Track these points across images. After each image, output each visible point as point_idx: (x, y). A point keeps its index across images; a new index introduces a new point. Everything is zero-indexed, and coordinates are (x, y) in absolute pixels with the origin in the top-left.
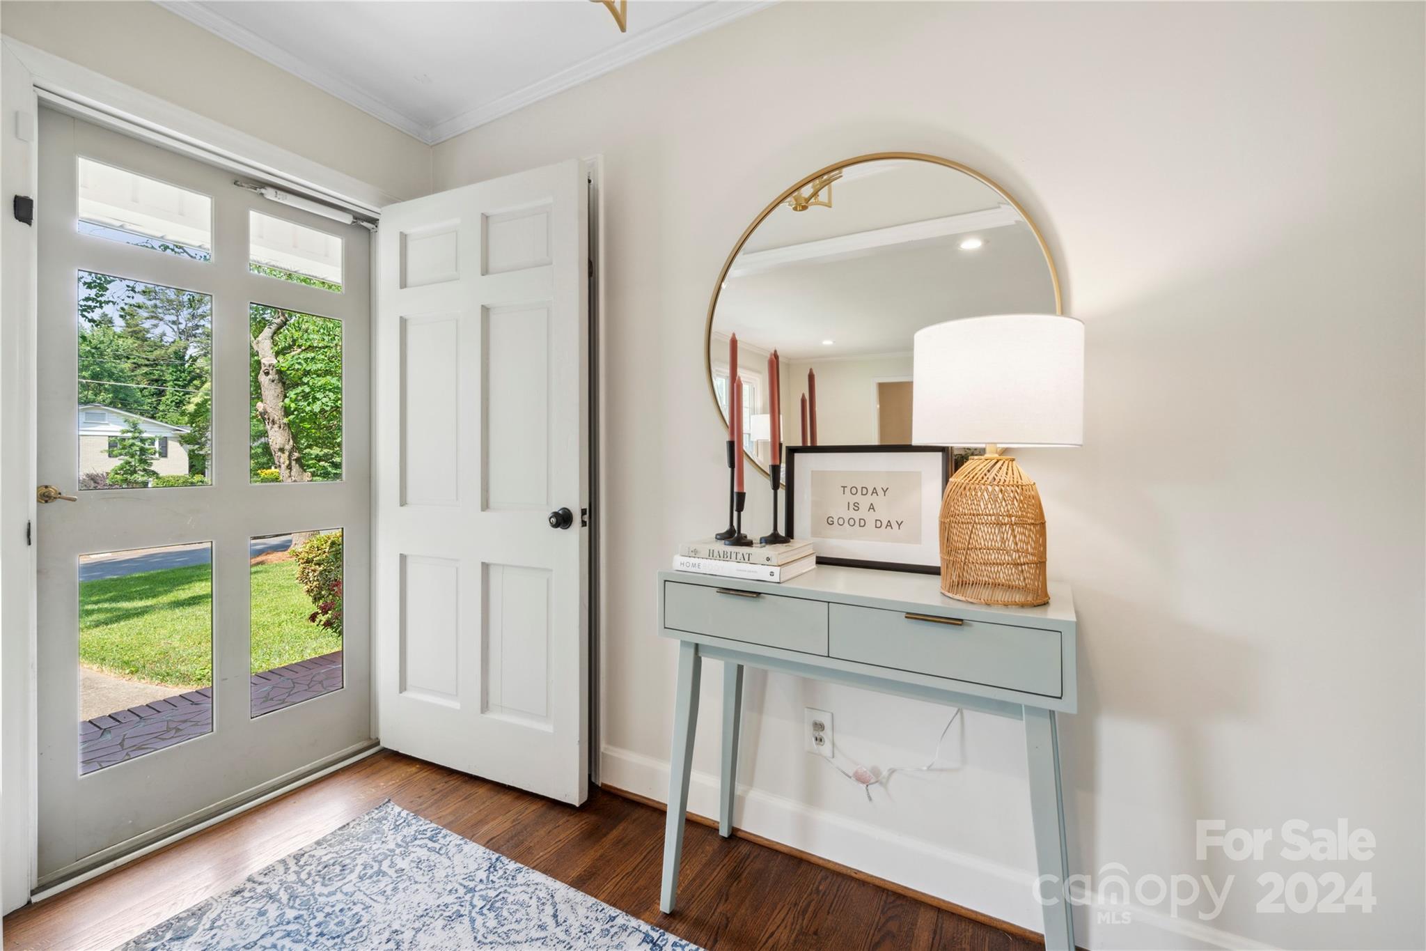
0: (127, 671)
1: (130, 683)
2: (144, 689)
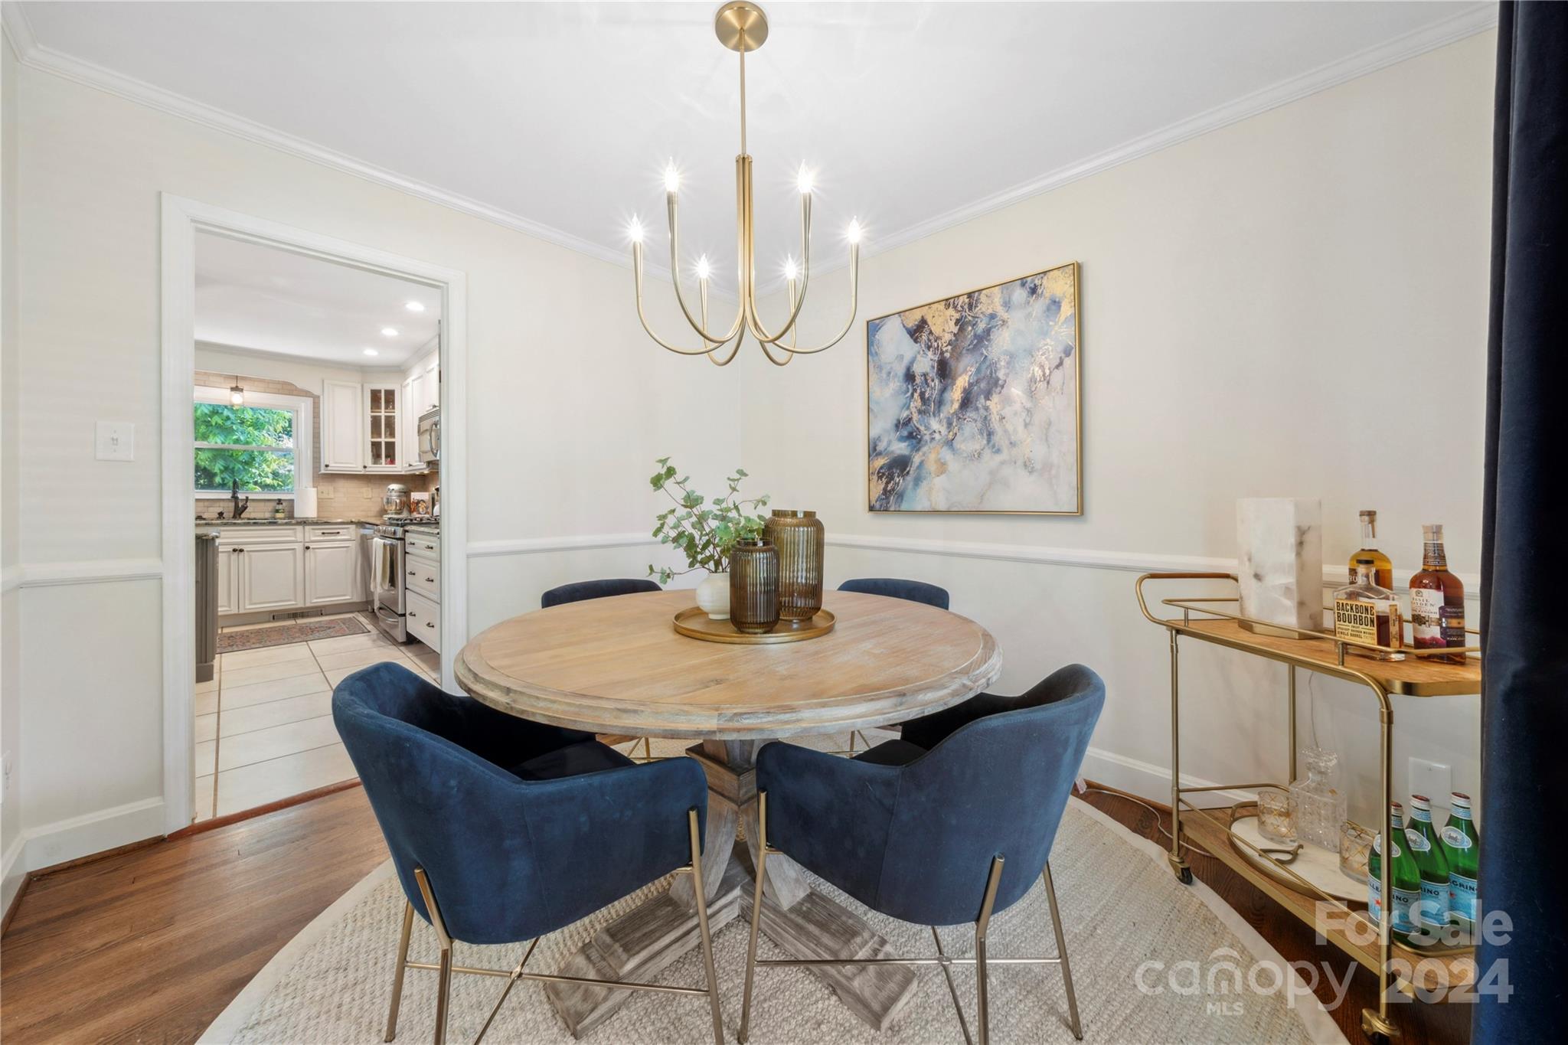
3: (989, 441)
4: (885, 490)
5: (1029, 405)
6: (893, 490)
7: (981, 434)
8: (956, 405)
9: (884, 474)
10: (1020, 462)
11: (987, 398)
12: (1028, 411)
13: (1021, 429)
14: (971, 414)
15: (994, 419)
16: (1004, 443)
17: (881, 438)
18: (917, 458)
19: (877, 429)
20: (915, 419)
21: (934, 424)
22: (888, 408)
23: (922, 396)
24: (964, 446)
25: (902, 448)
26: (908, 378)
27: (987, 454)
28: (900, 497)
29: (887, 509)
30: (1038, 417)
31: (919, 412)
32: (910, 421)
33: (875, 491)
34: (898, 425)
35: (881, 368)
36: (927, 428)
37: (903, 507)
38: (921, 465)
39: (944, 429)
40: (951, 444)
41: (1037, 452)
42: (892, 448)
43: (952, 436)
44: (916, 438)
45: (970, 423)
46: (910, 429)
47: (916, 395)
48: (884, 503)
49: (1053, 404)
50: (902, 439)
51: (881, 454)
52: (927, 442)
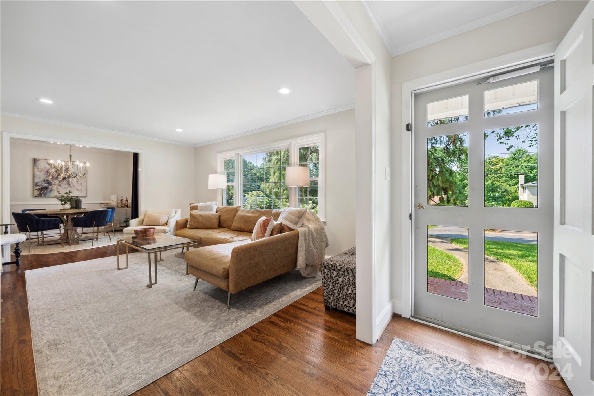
0: (529, 281)
1: (528, 285)
2: (530, 290)
4: (40, 193)
6: (43, 193)
8: (61, 179)
9: (40, 190)
10: (75, 189)
11: (69, 179)
12: (77, 182)
13: (76, 184)
14: (65, 181)
15: (70, 182)
16: (72, 186)
17: (38, 183)
18: (50, 187)
19: (36, 181)
20: (50, 180)
21: (55, 181)
22: (41, 177)
23: (52, 176)
24: (63, 186)
25: (46, 185)
26: (48, 172)
27: (69, 188)
28: (45, 194)
29: (41, 197)
30: (79, 183)
31: (51, 179)
32: (48, 180)
33: (37, 193)
34: (44, 181)
35: (39, 169)
36: (53, 182)
37: (47, 196)
38: (52, 188)
39: (58, 183)
40: (60, 185)
41: (79, 188)
42: (43, 185)
43: (60, 184)
44: (49, 183)
45: (65, 182)
46: (48, 181)
47: (50, 176)
48: (40, 196)
49: (82, 181)
50: (46, 183)
51: (39, 186)
52: (53, 185)
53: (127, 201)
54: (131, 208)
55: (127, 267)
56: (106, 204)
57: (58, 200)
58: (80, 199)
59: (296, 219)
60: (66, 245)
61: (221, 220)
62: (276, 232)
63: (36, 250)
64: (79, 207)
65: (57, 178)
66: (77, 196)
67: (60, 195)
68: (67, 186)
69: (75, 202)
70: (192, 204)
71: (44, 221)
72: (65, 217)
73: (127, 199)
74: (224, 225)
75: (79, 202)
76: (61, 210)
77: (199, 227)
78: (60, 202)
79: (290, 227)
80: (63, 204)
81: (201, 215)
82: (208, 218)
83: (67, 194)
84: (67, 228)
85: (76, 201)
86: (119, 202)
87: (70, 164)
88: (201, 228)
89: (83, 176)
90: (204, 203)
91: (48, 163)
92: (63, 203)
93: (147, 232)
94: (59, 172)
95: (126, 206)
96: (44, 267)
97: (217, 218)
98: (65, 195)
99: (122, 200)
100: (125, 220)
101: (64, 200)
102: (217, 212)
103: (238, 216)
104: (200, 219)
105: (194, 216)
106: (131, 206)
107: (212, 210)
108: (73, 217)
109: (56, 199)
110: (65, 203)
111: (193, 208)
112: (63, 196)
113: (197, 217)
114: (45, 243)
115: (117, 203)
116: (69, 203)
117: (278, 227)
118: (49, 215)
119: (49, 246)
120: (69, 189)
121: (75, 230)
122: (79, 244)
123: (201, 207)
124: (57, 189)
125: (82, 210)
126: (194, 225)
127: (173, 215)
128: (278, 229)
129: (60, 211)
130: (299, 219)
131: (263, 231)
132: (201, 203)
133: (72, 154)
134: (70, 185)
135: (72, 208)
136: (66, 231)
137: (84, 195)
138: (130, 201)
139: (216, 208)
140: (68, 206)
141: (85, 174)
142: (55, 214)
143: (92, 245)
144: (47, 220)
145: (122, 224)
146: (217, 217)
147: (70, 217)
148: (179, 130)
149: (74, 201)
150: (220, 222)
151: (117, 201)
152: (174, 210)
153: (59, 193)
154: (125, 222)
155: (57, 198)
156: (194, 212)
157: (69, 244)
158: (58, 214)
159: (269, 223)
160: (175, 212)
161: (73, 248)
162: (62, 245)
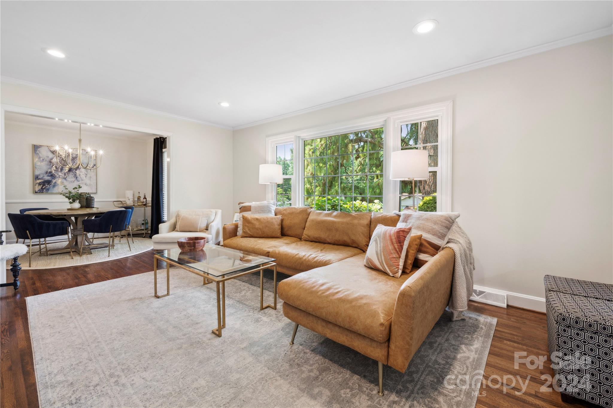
3: (76, 179)
4: (42, 188)
5: (86, 173)
6: (45, 188)
7: (74, 177)
8: (67, 171)
9: (41, 184)
10: (84, 183)
11: (76, 170)
12: (86, 174)
13: (84, 177)
14: (71, 173)
15: (78, 175)
16: (80, 180)
17: (39, 175)
18: (54, 181)
19: (37, 173)
20: (53, 172)
21: (60, 174)
22: (42, 168)
23: (56, 167)
24: (69, 179)
25: (48, 178)
26: (50, 162)
27: (76, 181)
28: (48, 190)
29: (43, 193)
30: (88, 176)
31: (55, 170)
32: (51, 172)
33: (38, 188)
34: (47, 173)
35: (40, 158)
36: (57, 174)
37: (49, 192)
38: (55, 183)
39: (63, 175)
40: (65, 179)
41: (88, 182)
42: (44, 178)
43: (65, 177)
44: (53, 176)
45: (71, 175)
46: (51, 174)
47: (54, 167)
48: (41, 191)
49: (92, 174)
50: (48, 176)
51: (40, 179)
52: (57, 178)
53: (145, 198)
54: (150, 208)
55: (168, 294)
56: (120, 203)
57: (64, 197)
58: (92, 196)
59: (443, 231)
60: (75, 255)
61: (284, 226)
62: (413, 250)
63: (39, 262)
64: (90, 206)
65: (62, 169)
66: (88, 192)
67: (67, 190)
68: (74, 180)
69: (85, 200)
70: (242, 203)
71: (48, 225)
72: (73, 218)
73: (145, 196)
74: (289, 233)
75: (90, 199)
76: (68, 209)
77: (256, 235)
78: (67, 200)
79: (433, 242)
80: (71, 203)
81: (257, 219)
82: (268, 223)
83: (76, 190)
84: (76, 233)
85: (87, 199)
86: (136, 199)
87: (79, 152)
88: (258, 236)
89: (93, 167)
90: (258, 203)
91: (51, 151)
92: (71, 201)
93: (197, 245)
94: (64, 162)
95: (144, 205)
96: (52, 291)
97: (279, 223)
98: (73, 191)
99: (139, 198)
100: (143, 222)
101: (73, 198)
102: (276, 215)
103: (313, 221)
104: (257, 225)
105: (249, 220)
106: (150, 204)
107: (270, 211)
108: (84, 219)
109: (61, 196)
110: (74, 201)
111: (244, 209)
112: (70, 193)
113: (253, 222)
114: (48, 253)
115: (134, 201)
116: (78, 201)
117: (416, 243)
118: (54, 217)
119: (54, 257)
120: (78, 183)
121: (86, 235)
122: (91, 254)
123: (255, 208)
124: (62, 183)
125: (94, 211)
126: (249, 232)
127: (213, 218)
128: (416, 246)
129: (66, 211)
130: (447, 230)
131: (398, 250)
132: (254, 203)
133: (81, 138)
134: (78, 179)
135: (82, 207)
136: (75, 237)
137: (94, 191)
138: (149, 199)
139: (274, 209)
140: (77, 205)
141: (95, 165)
142: (62, 215)
143: (109, 256)
144: (52, 223)
145: (139, 227)
146: (279, 221)
147: (80, 220)
148: (225, 105)
149: (84, 198)
150: (282, 228)
151: (134, 198)
152: (214, 211)
153: (66, 189)
154: (143, 224)
155: (63, 195)
156: (247, 214)
157: (79, 254)
158: (65, 215)
159: (405, 237)
160: (215, 214)
161: (85, 260)
162: (70, 255)
